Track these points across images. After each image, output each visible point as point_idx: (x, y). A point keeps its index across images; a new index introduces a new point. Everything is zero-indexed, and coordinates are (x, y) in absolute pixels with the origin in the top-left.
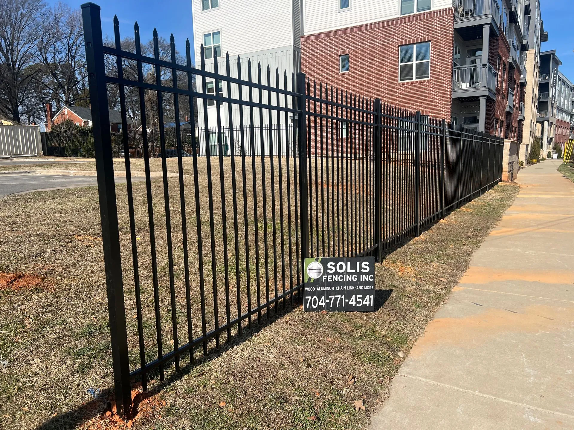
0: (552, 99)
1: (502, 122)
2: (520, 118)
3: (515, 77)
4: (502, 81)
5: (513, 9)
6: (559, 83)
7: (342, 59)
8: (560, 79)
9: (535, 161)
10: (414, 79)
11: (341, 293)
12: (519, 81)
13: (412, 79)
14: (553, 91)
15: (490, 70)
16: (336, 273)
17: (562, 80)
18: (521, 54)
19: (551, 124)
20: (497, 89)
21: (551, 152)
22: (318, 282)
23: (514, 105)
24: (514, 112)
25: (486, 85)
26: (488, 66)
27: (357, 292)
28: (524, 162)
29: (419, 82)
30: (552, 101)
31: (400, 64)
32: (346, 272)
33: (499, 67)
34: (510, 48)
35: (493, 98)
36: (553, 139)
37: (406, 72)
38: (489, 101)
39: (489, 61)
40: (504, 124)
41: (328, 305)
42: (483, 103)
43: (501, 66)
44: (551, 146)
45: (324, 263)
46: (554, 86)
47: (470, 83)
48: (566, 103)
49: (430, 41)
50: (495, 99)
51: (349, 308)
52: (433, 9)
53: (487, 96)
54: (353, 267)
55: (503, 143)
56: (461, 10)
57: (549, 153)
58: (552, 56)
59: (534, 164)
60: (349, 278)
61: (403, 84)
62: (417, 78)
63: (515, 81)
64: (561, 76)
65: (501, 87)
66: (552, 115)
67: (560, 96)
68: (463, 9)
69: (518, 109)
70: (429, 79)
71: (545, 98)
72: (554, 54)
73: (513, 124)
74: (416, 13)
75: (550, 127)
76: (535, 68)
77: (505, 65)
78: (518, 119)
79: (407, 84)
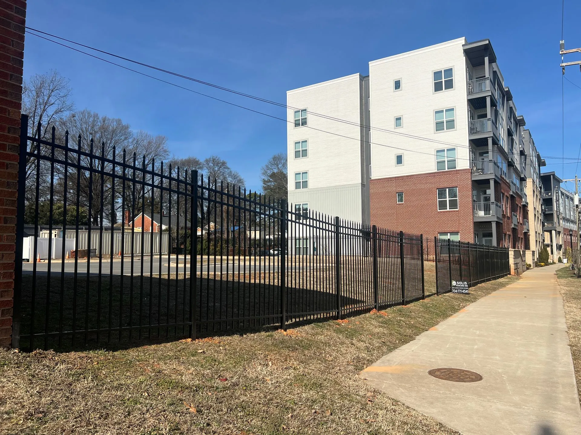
0: (557, 211)
1: (509, 235)
2: (526, 231)
3: (517, 202)
4: (506, 208)
5: (510, 160)
6: (563, 197)
7: (398, 195)
8: (563, 194)
9: (543, 264)
10: (448, 209)
11: (460, 289)
12: (520, 204)
13: (447, 209)
14: (557, 205)
15: (497, 205)
16: (459, 284)
17: (564, 194)
18: (521, 184)
19: (559, 232)
20: (503, 215)
21: (562, 258)
22: (455, 286)
23: (518, 223)
24: (519, 228)
25: (495, 215)
26: (495, 203)
27: (464, 289)
28: (532, 264)
29: (452, 211)
30: (557, 213)
31: (438, 200)
32: (461, 284)
33: (503, 200)
34: (510, 185)
35: (501, 222)
36: (563, 246)
37: (443, 205)
38: (498, 224)
39: (495, 200)
40: (511, 237)
41: (458, 292)
42: (494, 225)
43: (505, 198)
44: (561, 252)
45: (456, 282)
46: (558, 200)
47: (485, 211)
48: (572, 214)
49: (457, 187)
50: (502, 222)
51: (463, 293)
52: (457, 168)
53: (497, 221)
54: (463, 283)
55: (508, 251)
56: (475, 169)
57: (560, 258)
58: (552, 176)
59: (542, 266)
60: (462, 286)
61: (441, 212)
62: (450, 209)
63: (518, 205)
64: (563, 191)
65: (506, 212)
66: (559, 225)
67: (565, 208)
68: (476, 169)
69: (523, 224)
70: (458, 209)
71: (550, 211)
72: (554, 175)
73: (519, 236)
74: (447, 170)
75: (558, 236)
76: (534, 191)
77: (507, 197)
78: (523, 232)
79: (444, 212)
